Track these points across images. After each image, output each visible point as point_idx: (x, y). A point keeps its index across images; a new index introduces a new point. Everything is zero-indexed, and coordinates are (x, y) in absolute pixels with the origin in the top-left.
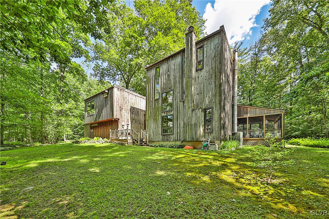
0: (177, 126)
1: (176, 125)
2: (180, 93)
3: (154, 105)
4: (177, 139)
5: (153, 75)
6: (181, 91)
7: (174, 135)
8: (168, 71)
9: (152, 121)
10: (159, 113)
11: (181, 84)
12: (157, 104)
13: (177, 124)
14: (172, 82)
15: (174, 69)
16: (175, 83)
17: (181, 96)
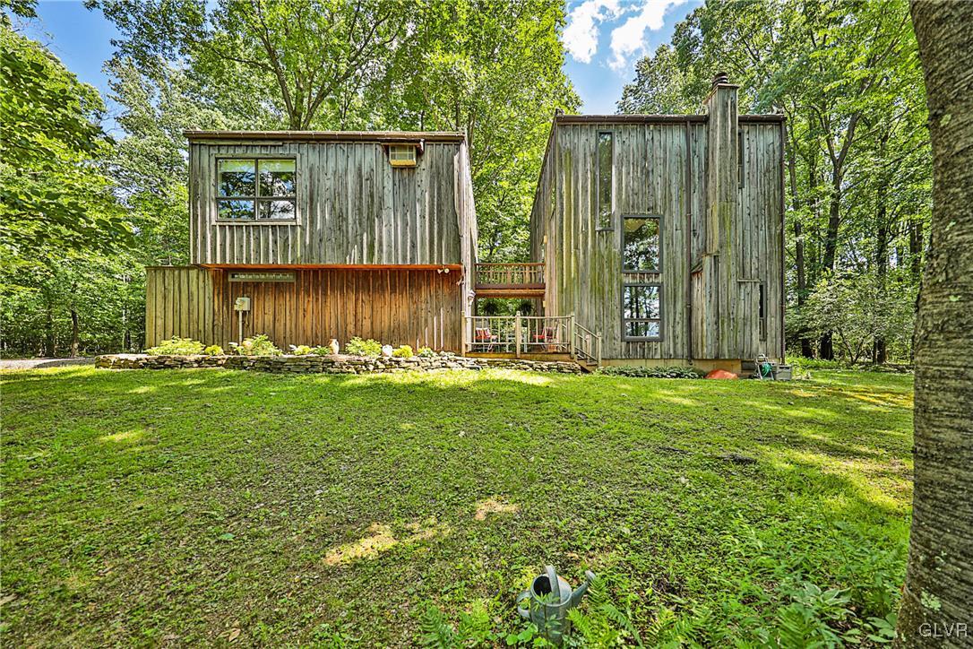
0: (675, 319)
1: (672, 314)
2: (681, 229)
3: (593, 247)
4: (675, 352)
5: (588, 150)
6: (684, 227)
7: (665, 344)
8: (645, 158)
9: (587, 294)
10: (611, 275)
11: (685, 207)
12: (603, 245)
13: (675, 314)
14: (659, 194)
15: (665, 161)
16: (667, 197)
17: (685, 240)
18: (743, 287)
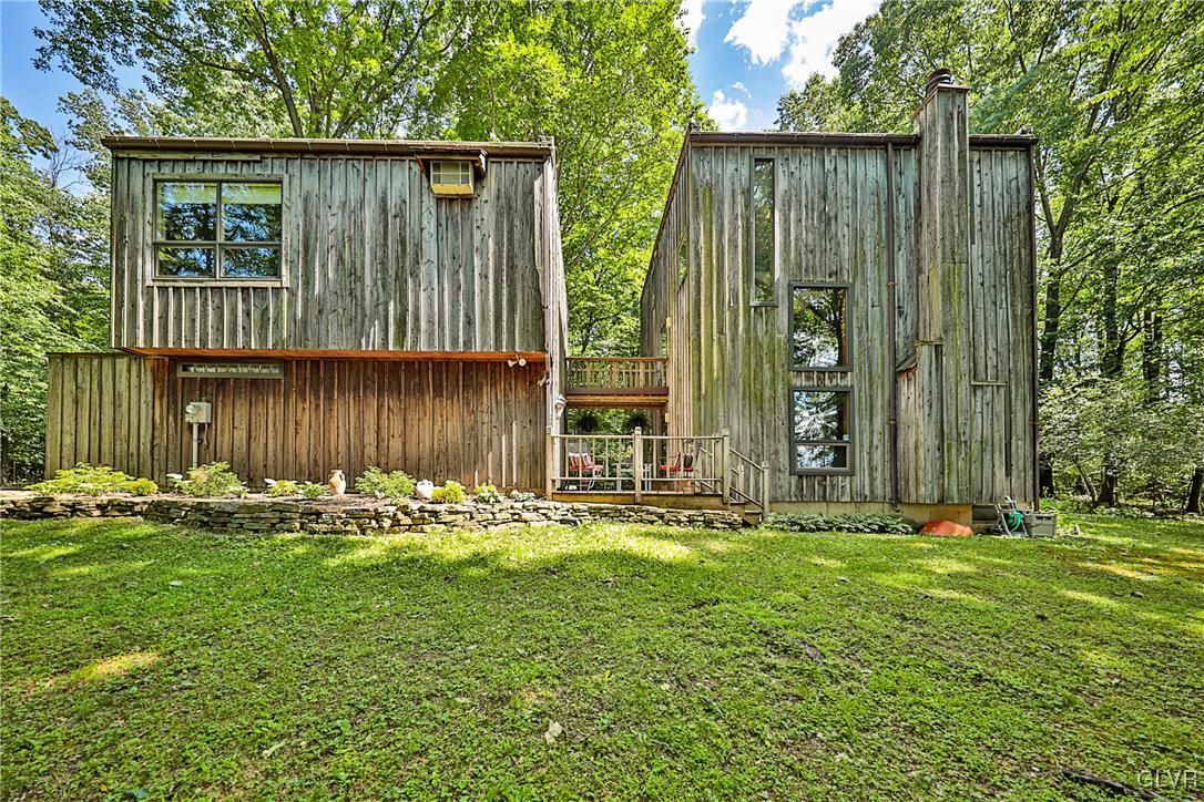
0: (871, 442)
1: (866, 435)
2: (880, 306)
3: (747, 331)
4: (872, 492)
5: (737, 184)
6: (885, 302)
7: (857, 479)
8: (825, 198)
9: (737, 402)
10: (774, 373)
11: (885, 272)
12: (761, 328)
13: (872, 433)
14: (846, 251)
15: (855, 202)
16: (858, 258)
17: (885, 322)
18: (979, 393)
